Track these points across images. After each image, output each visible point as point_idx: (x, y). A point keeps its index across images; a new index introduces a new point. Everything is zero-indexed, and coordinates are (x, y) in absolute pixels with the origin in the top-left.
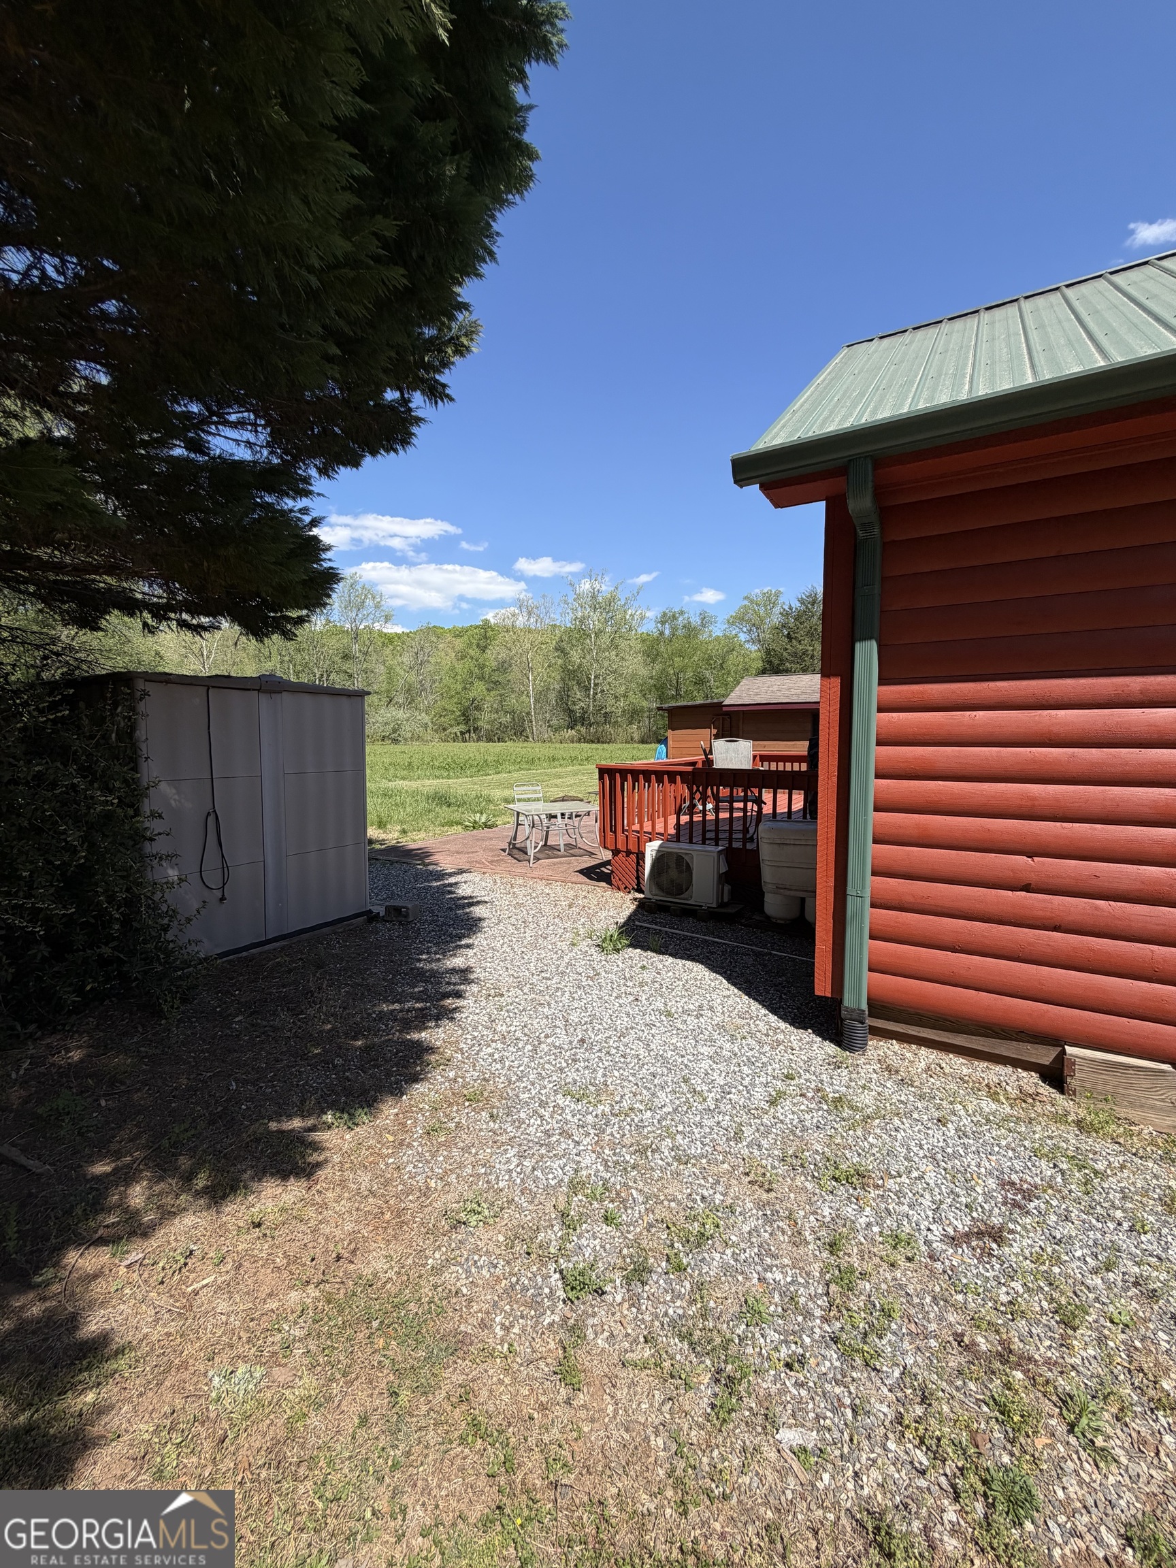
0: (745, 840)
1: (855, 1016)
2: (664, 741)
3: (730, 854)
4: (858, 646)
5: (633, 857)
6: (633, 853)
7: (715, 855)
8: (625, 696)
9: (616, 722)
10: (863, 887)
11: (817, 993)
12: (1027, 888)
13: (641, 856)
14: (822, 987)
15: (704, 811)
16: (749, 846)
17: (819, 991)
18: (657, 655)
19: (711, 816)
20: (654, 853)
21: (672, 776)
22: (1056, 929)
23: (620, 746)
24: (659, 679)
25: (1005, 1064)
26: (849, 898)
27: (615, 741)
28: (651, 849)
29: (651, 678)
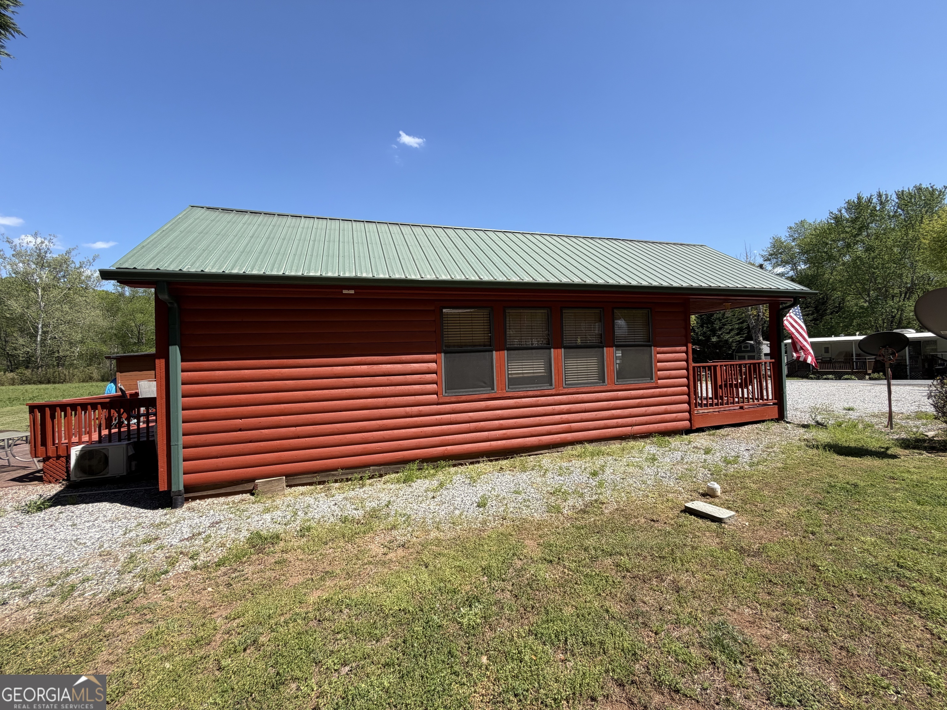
0: (148, 436)
1: (177, 494)
2: (114, 381)
3: (137, 445)
4: (170, 347)
5: (64, 459)
6: (63, 457)
7: (125, 446)
8: (82, 342)
9: (72, 365)
10: (178, 441)
11: (161, 490)
12: (240, 430)
13: (68, 457)
14: (163, 487)
15: (129, 425)
16: (151, 439)
17: (161, 489)
18: (118, 310)
19: (134, 427)
20: (78, 453)
21: (94, 406)
22: (251, 442)
23: (77, 385)
24: (119, 329)
25: (239, 494)
26: (172, 447)
27: (70, 381)
28: (75, 452)
29: (112, 328)
